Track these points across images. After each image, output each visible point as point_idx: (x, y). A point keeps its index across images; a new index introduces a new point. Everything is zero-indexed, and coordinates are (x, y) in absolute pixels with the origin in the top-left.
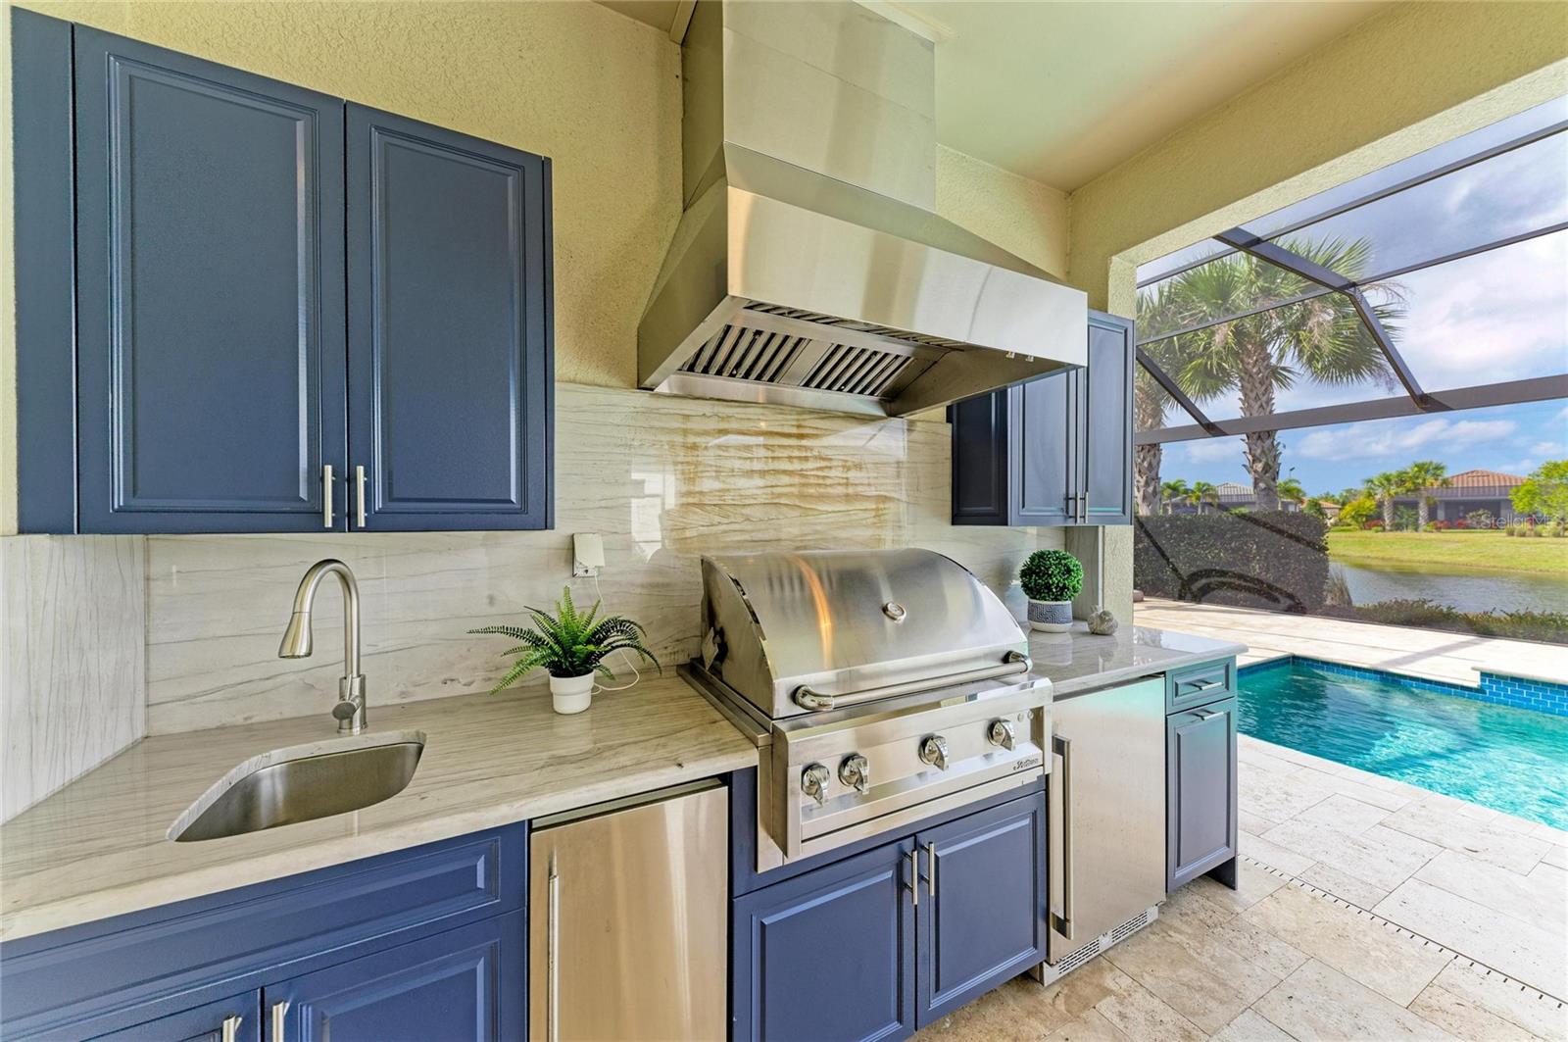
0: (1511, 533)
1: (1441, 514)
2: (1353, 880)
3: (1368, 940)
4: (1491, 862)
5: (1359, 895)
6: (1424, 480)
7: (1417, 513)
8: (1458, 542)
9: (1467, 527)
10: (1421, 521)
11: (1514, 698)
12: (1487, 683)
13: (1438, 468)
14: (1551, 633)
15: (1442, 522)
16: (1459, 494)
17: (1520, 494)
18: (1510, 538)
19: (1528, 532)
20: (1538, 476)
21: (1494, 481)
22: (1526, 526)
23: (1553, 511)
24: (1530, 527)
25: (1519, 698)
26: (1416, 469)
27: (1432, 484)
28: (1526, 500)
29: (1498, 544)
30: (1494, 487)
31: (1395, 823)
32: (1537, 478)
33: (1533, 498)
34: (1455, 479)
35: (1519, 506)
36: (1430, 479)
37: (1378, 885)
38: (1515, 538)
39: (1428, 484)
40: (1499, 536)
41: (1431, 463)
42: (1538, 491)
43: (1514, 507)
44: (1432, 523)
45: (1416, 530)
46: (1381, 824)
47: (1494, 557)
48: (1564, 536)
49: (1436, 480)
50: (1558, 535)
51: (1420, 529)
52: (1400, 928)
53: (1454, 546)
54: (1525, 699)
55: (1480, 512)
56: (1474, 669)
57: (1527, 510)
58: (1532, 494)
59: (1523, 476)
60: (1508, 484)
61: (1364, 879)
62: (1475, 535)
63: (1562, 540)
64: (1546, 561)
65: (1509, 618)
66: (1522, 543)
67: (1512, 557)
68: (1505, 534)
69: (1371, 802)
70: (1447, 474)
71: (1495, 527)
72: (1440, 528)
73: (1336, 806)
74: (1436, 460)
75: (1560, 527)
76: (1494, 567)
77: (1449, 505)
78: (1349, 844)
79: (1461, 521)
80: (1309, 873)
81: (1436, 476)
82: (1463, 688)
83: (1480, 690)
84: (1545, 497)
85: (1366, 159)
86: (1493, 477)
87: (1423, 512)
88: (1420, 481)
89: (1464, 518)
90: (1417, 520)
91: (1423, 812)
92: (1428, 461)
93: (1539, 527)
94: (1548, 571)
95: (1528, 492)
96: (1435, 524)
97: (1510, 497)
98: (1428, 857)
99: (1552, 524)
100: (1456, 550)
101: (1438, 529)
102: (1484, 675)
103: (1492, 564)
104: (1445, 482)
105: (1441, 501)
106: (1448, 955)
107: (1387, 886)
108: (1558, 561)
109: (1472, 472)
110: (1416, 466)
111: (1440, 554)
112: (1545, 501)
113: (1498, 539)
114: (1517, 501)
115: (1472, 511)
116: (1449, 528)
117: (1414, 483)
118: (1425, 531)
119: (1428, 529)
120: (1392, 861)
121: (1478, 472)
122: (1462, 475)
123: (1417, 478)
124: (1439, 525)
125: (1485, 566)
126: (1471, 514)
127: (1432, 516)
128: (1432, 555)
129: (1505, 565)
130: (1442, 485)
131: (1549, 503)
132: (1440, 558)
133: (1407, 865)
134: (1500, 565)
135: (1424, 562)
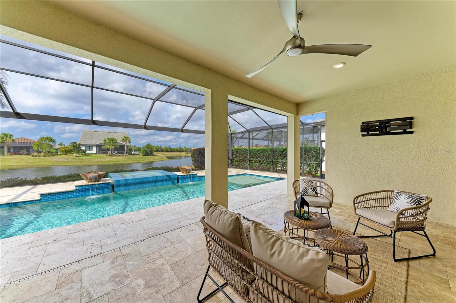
0: (33, 156)
1: (12, 150)
2: (27, 270)
3: (39, 282)
4: (60, 240)
5: (31, 272)
6: (6, 139)
7: (4, 150)
8: (18, 159)
9: (20, 154)
10: (5, 153)
11: (49, 199)
12: (42, 197)
13: (11, 136)
14: (52, 181)
15: (12, 153)
16: (18, 144)
17: (35, 145)
18: (32, 157)
19: (37, 156)
20: (39, 140)
21: (28, 141)
22: (36, 154)
23: (43, 150)
24: (38, 154)
25: (50, 199)
26: (3, 135)
27: (9, 141)
28: (36, 147)
29: (30, 159)
30: (28, 143)
31: (33, 245)
32: (39, 141)
33: (38, 146)
34: (16, 140)
35: (35, 148)
36: (8, 139)
37: (36, 265)
38: (34, 157)
39: (7, 140)
40: (29, 157)
41: (8, 134)
42: (39, 145)
43: (34, 149)
44: (9, 153)
45: (4, 155)
46: (29, 248)
47: (29, 163)
48: (45, 156)
49: (10, 139)
50: (44, 156)
51: (5, 155)
52: (45, 272)
53: (17, 160)
54: (51, 199)
55: (24, 150)
56: (39, 194)
57: (37, 149)
58: (38, 145)
59: (35, 140)
60: (31, 142)
61: (31, 267)
62: (23, 157)
63: (45, 157)
64: (42, 163)
65: (42, 179)
66: (36, 158)
67: (34, 163)
68: (31, 156)
69: (23, 244)
70: (14, 138)
71: (28, 154)
72: (12, 155)
73: (12, 252)
74: (10, 133)
75: (45, 154)
76: (29, 166)
77: (14, 147)
78: (21, 260)
79: (18, 153)
80: (11, 278)
81: (10, 138)
82: (36, 200)
83: (40, 200)
84: (41, 146)
85: (35, 39)
86: (27, 140)
87: (6, 149)
88: (5, 139)
89: (19, 152)
90: (4, 152)
91: (40, 238)
92: (8, 133)
93: (40, 154)
94: (42, 166)
95: (37, 144)
96: (10, 154)
97: (32, 146)
98: (45, 249)
99: (42, 153)
100: (18, 161)
101: (11, 155)
102: (42, 195)
103: (29, 165)
104: (13, 140)
105: (12, 146)
106: (59, 269)
107: (38, 264)
108: (44, 163)
109: (21, 138)
110: (3, 134)
111: (13, 163)
112: (41, 147)
113: (29, 158)
114: (34, 147)
115: (22, 150)
116: (15, 155)
117: (2, 140)
118: (7, 156)
119: (8, 155)
120: (37, 256)
121: (23, 138)
122: (18, 138)
123: (4, 138)
124: (11, 154)
125: (26, 166)
126: (21, 150)
127: (9, 151)
128: (10, 164)
129: (32, 165)
130: (12, 141)
131: (42, 148)
132: (12, 164)
133: (41, 254)
134: (30, 165)
135: (7, 166)
